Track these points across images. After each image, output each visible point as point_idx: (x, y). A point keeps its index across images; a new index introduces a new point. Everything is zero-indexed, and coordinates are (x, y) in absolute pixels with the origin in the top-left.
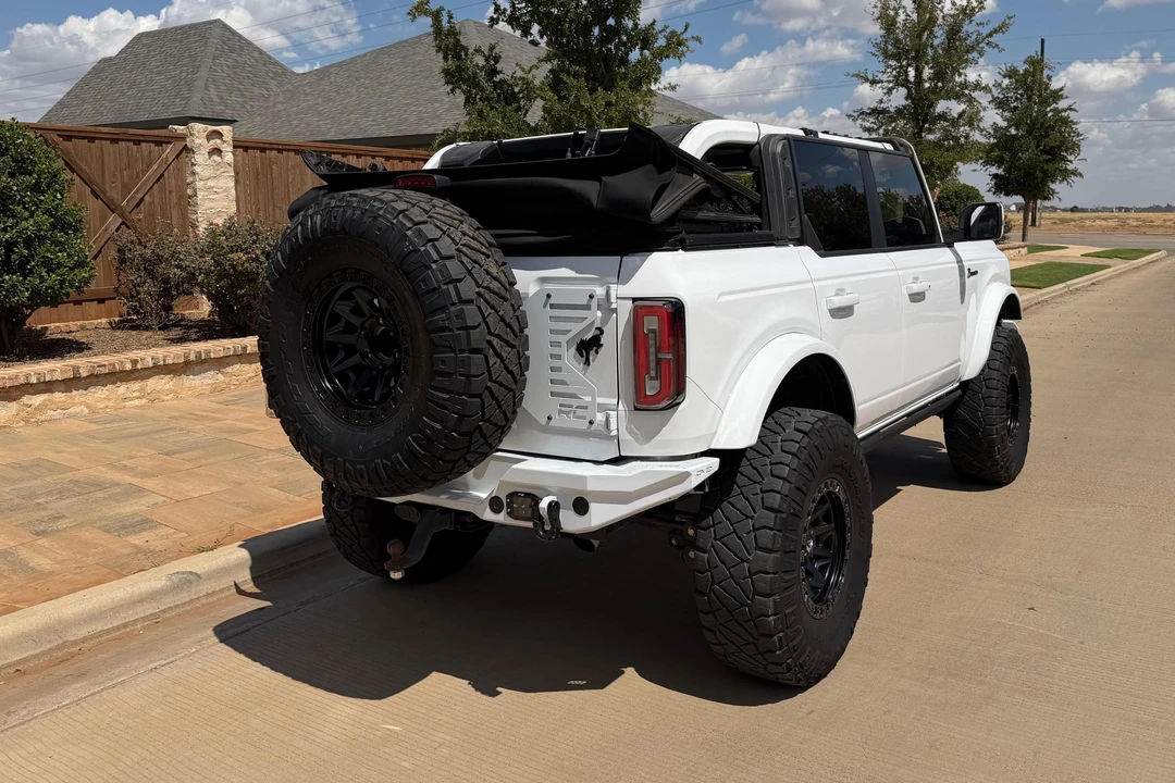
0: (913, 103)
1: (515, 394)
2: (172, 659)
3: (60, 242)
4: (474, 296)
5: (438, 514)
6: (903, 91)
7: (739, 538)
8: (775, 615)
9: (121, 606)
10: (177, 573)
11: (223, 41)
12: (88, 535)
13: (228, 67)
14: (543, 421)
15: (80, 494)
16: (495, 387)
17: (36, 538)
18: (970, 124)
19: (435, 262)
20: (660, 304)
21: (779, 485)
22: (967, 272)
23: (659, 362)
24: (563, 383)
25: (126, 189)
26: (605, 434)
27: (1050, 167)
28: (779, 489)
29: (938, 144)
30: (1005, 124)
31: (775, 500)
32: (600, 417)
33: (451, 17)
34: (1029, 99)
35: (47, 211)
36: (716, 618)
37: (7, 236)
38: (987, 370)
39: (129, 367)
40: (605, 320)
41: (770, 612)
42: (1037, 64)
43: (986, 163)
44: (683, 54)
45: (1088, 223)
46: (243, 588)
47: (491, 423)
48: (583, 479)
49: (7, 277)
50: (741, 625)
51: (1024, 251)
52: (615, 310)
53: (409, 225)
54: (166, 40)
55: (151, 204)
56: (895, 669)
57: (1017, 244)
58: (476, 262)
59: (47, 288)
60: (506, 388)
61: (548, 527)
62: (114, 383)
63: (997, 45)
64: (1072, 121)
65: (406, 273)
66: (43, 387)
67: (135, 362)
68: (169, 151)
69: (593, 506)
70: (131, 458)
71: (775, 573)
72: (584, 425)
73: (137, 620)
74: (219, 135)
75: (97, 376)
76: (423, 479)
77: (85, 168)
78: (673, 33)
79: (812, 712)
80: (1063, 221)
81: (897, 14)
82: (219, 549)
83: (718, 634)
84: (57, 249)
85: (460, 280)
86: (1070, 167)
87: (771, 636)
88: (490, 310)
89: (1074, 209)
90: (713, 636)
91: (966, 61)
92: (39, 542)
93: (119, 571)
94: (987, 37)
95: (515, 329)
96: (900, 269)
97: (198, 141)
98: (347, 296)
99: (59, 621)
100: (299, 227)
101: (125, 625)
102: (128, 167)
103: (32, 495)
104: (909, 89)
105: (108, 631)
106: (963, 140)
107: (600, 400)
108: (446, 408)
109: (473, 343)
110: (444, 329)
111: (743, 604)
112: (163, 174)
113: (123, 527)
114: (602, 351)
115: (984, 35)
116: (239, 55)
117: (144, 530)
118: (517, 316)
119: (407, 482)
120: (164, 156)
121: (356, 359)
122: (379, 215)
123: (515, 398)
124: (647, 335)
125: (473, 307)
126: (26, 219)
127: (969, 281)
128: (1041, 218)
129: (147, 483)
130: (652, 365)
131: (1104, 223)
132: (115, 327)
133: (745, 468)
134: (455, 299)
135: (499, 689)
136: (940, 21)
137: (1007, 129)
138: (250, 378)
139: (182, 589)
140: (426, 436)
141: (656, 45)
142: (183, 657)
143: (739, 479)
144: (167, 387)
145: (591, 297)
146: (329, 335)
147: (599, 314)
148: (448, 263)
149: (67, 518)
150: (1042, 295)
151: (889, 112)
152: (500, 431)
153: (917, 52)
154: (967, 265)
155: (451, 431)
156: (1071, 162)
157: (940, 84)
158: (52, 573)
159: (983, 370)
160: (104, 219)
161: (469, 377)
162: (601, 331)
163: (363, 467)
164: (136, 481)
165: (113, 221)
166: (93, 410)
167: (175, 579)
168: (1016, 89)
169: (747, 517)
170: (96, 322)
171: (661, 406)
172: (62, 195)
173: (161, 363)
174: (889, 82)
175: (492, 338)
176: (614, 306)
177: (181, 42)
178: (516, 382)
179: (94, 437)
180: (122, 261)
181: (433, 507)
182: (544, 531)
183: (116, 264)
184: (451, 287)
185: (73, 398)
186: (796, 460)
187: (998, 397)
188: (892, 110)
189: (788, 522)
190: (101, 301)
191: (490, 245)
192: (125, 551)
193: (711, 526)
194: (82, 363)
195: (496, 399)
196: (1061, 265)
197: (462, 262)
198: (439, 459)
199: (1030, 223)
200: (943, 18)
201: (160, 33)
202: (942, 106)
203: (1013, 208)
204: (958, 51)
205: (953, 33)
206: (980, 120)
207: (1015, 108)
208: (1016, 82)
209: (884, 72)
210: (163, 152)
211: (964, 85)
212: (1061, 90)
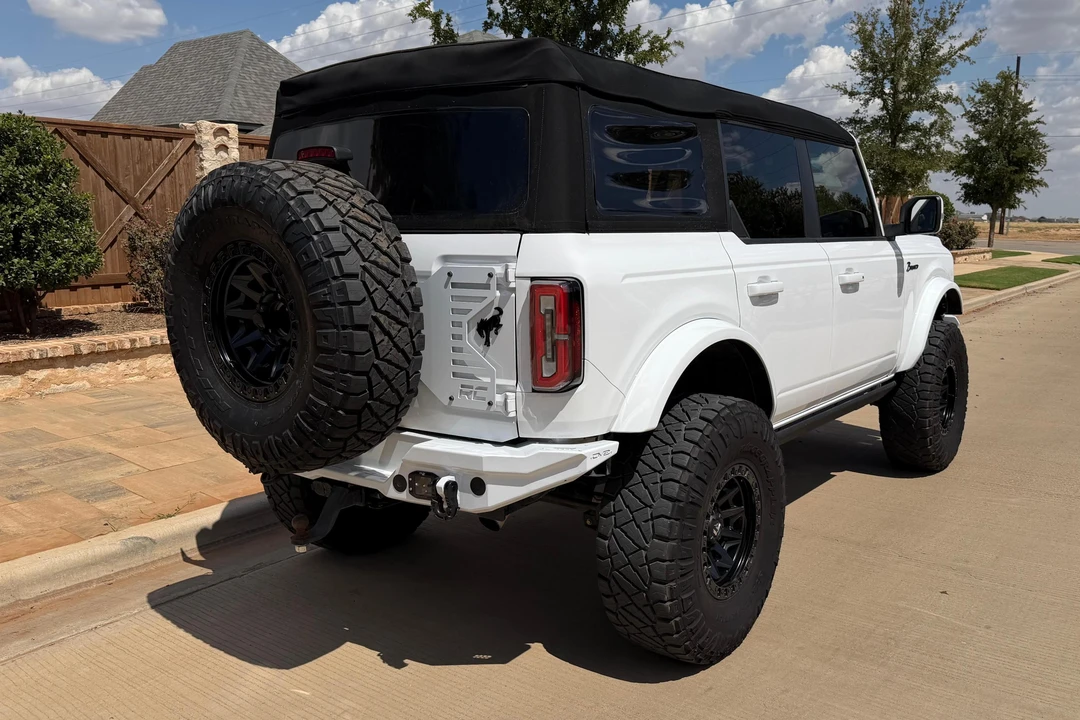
0: (888, 113)
1: (408, 373)
2: (113, 619)
3: (67, 228)
4: (359, 271)
5: (347, 491)
6: (878, 102)
7: (638, 526)
8: (671, 600)
9: (75, 568)
10: (132, 538)
11: (251, 50)
12: (58, 500)
13: (256, 74)
14: (446, 401)
15: (62, 462)
16: (383, 365)
17: (10, 501)
18: (941, 133)
19: (317, 233)
20: (556, 283)
21: (678, 474)
22: (906, 266)
23: (555, 344)
24: (463, 363)
25: (139, 182)
26: (502, 417)
27: (1017, 177)
28: (678, 478)
29: (911, 154)
30: (976, 137)
31: (673, 489)
32: (499, 398)
33: (449, 20)
34: (1000, 112)
35: (53, 199)
36: (616, 601)
37: (15, 222)
38: (922, 364)
39: (128, 345)
40: (504, 299)
41: (666, 599)
42: (1007, 79)
43: (957, 173)
44: (665, 58)
45: (1053, 231)
46: (189, 556)
47: (382, 401)
48: (478, 459)
49: (16, 261)
50: (640, 609)
51: (988, 256)
52: (513, 290)
53: (292, 194)
54: (200, 49)
55: (163, 196)
56: (800, 648)
57: (983, 249)
58: (362, 235)
59: (54, 271)
60: (397, 366)
61: (445, 506)
62: (114, 360)
63: (968, 58)
64: (1039, 134)
65: (289, 245)
66: (46, 363)
67: (133, 341)
68: (179, 146)
69: (490, 488)
70: (117, 429)
71: (670, 561)
72: (484, 406)
73: (91, 582)
74: (226, 132)
75: (98, 353)
76: (314, 456)
77: (99, 161)
78: (657, 38)
79: (711, 689)
80: (1029, 230)
81: (874, 29)
82: (177, 516)
83: (620, 616)
84: (63, 235)
85: (343, 253)
86: (1036, 177)
87: (670, 620)
88: (376, 285)
89: (1042, 220)
90: (614, 617)
91: (938, 74)
92: (13, 506)
93: (78, 535)
94: (959, 49)
95: (407, 307)
96: (833, 259)
97: (206, 138)
98: (244, 271)
99: (12, 581)
100: (195, 199)
101: (78, 586)
102: (140, 161)
103: (18, 462)
104: (884, 101)
105: (62, 591)
106: (934, 149)
107: (499, 381)
108: (330, 385)
109: (355, 319)
110: (327, 304)
111: (641, 590)
112: (173, 169)
113: (93, 494)
114: (501, 331)
115: (957, 48)
116: (267, 64)
117: (114, 496)
118: (409, 294)
119: (299, 459)
120: (174, 151)
121: (256, 334)
122: (264, 184)
123: (408, 377)
124: (544, 315)
125: (357, 282)
126: (32, 207)
127: (908, 275)
128: (1008, 226)
129: (127, 454)
130: (549, 347)
131: (1067, 232)
132: (129, 309)
133: (647, 455)
134: (337, 274)
135: (406, 661)
136: (916, 36)
137: (978, 141)
139: (137, 553)
140: (312, 414)
141: (640, 50)
142: (125, 618)
143: (640, 466)
144: (166, 365)
145: (490, 275)
146: (231, 311)
147: (498, 293)
148: (331, 235)
149: (44, 484)
150: (1000, 296)
151: (865, 122)
152: (394, 411)
153: (893, 65)
154: (906, 259)
155: (337, 409)
156: (1037, 172)
157: (913, 96)
158: (16, 535)
159: (918, 363)
160: (118, 209)
161: (352, 354)
162: (500, 310)
163: (256, 442)
164: (115, 451)
165: (127, 211)
166: (95, 385)
167: (130, 544)
168: (988, 103)
169: (647, 506)
170: (112, 305)
171: (557, 388)
172: (67, 184)
173: (159, 343)
174: (866, 93)
175: (378, 315)
176: (512, 285)
177: (213, 51)
178: (408, 361)
179: (89, 410)
180: (133, 248)
181: (344, 484)
182: (442, 510)
183: (128, 251)
184: (333, 261)
185: (75, 373)
186: (697, 449)
187: (932, 390)
188: (869, 120)
189: (686, 510)
190: (117, 286)
191: (383, 218)
192: (90, 516)
193: (612, 514)
194: (84, 342)
195: (386, 377)
196: (1021, 269)
197: (346, 235)
198: (327, 436)
199: (997, 230)
200: (918, 33)
201: (195, 42)
202: (915, 117)
203: (985, 217)
204: (931, 64)
205: (927, 47)
206: (951, 129)
207: (986, 121)
208: (988, 96)
209: (861, 84)
210: (173, 148)
211: (936, 97)
212: (1030, 103)
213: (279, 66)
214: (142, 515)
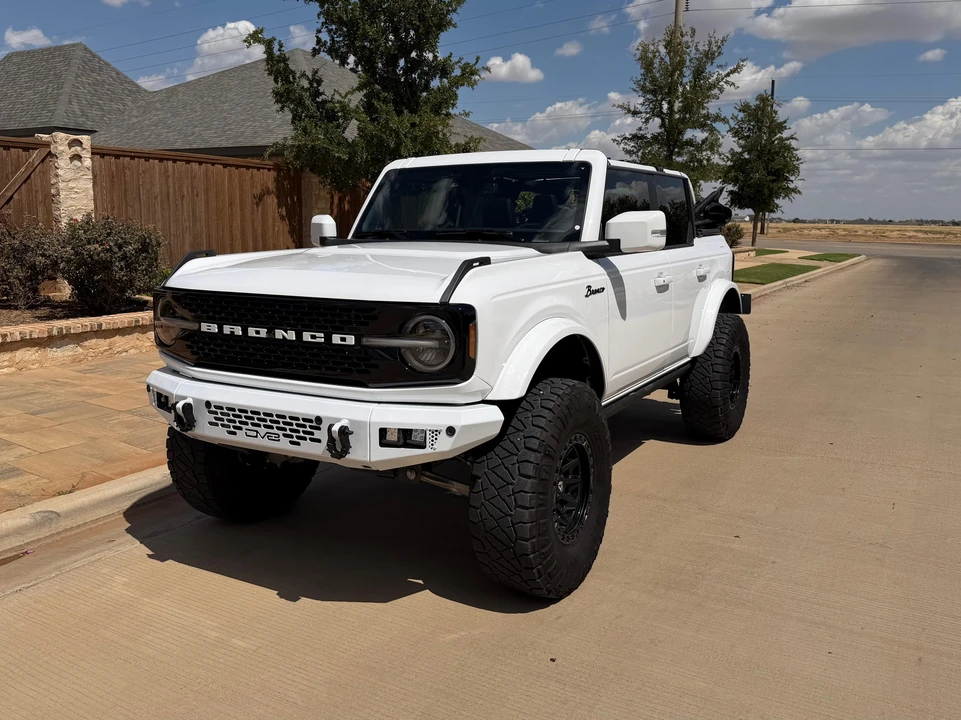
0: (665, 130)
2: (35, 582)
6: (658, 121)
10: (40, 512)
11: (84, 61)
13: (89, 84)
18: (712, 149)
27: (775, 186)
29: (685, 165)
30: (740, 150)
33: (281, 46)
34: (760, 129)
42: (765, 101)
44: (475, 82)
45: (806, 232)
51: (753, 254)
54: (34, 59)
55: (20, 201)
57: (748, 248)
63: (733, 84)
64: (793, 148)
67: (5, 336)
68: (35, 156)
70: (0, 416)
74: (80, 143)
78: (467, 64)
80: (786, 230)
82: (77, 492)
86: (791, 186)
89: (796, 221)
91: (708, 97)
94: (726, 76)
97: (60, 148)
104: (663, 120)
106: (705, 162)
112: (29, 176)
115: (723, 75)
116: (99, 75)
117: (12, 476)
120: (31, 160)
128: (768, 228)
129: (15, 438)
131: (818, 232)
136: (688, 63)
137: (741, 154)
138: (105, 351)
139: (44, 525)
141: (453, 75)
142: (44, 580)
144: (33, 357)
150: (764, 290)
151: (646, 138)
153: (670, 89)
156: (792, 181)
157: (688, 116)
164: (4, 436)
167: (38, 518)
168: (749, 121)
173: (28, 337)
174: (647, 113)
177: (47, 61)
188: (649, 136)
196: (781, 266)
199: (759, 231)
200: (690, 60)
201: (28, 52)
202: (689, 134)
203: (747, 219)
204: (702, 88)
205: (699, 73)
206: (720, 146)
207: (748, 137)
208: (749, 115)
209: (643, 104)
210: (30, 157)
211: (707, 117)
212: (785, 122)
213: (111, 77)
214: (43, 493)
